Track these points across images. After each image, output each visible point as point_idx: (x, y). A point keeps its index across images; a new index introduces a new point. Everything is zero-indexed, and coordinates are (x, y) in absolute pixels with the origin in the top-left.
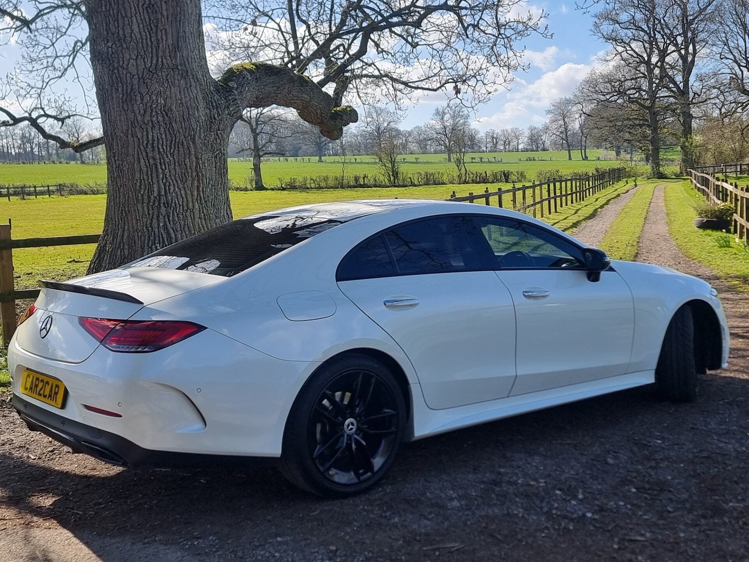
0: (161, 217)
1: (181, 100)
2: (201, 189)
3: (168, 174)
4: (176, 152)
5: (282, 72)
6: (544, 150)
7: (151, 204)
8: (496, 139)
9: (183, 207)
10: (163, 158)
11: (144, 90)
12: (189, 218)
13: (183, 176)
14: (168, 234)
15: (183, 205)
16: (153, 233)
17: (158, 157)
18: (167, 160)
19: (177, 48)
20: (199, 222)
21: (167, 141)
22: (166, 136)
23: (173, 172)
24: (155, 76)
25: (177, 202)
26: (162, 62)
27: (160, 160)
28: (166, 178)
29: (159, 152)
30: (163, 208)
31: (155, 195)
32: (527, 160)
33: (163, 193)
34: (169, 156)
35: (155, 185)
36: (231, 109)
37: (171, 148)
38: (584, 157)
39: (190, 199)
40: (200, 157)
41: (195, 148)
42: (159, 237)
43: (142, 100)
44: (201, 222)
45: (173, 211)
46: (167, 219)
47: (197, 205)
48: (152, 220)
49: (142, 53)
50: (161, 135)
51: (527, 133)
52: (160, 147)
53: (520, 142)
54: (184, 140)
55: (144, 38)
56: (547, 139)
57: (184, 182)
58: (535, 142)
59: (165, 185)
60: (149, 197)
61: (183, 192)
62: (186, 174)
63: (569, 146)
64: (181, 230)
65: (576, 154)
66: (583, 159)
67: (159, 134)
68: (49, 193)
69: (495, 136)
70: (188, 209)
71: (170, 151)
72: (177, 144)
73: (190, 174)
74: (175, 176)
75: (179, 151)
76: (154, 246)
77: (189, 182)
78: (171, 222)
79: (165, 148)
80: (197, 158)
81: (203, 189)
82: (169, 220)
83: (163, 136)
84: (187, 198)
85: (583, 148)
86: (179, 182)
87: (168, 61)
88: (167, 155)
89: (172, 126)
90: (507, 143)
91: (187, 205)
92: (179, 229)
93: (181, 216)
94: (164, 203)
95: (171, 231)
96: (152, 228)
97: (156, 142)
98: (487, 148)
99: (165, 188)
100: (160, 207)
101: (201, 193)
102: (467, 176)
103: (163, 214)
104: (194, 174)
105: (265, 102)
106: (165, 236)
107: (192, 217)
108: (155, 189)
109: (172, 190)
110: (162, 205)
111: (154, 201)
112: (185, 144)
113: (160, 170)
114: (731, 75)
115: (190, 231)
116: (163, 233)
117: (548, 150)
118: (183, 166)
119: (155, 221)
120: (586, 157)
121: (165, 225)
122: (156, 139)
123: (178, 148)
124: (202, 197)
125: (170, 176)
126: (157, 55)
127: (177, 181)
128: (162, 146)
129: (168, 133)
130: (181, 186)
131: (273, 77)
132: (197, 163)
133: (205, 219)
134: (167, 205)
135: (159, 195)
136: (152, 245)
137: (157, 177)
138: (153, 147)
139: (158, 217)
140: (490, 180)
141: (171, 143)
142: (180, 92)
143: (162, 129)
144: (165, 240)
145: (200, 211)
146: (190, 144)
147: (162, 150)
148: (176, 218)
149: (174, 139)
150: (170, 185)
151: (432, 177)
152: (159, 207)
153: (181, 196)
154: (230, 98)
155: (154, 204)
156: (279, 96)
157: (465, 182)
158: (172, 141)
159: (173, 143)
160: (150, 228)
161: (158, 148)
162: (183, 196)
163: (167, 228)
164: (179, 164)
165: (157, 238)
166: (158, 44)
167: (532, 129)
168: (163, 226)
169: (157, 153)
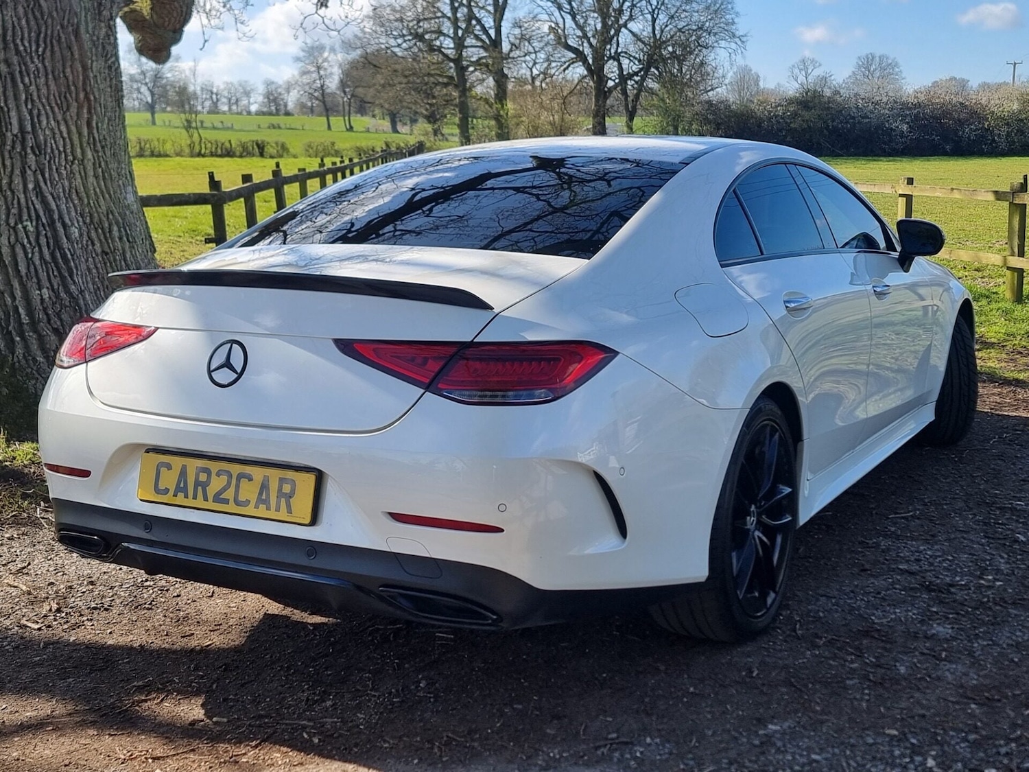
0: (29, 172)
2: (94, 125)
3: (35, 94)
4: (48, 53)
6: (288, 114)
7: (8, 148)
8: (217, 95)
9: (66, 156)
10: (25, 64)
12: (78, 176)
13: (63, 99)
14: (44, 202)
15: (65, 152)
16: (15, 202)
17: (15, 60)
18: (32, 67)
20: (95, 183)
21: (29, 33)
22: (28, 22)
23: (44, 91)
25: (54, 145)
27: (20, 67)
28: (32, 101)
29: (18, 52)
30: (31, 157)
31: (15, 131)
32: (269, 127)
33: (29, 128)
34: (36, 60)
35: (13, 114)
37: (38, 46)
38: (348, 127)
39: (76, 142)
40: (89, 66)
41: (81, 48)
42: (28, 208)
44: (98, 183)
45: (49, 162)
46: (40, 177)
47: (89, 154)
48: (11, 177)
50: (19, 19)
51: (261, 89)
52: (18, 41)
53: (252, 100)
54: (61, 31)
56: (292, 99)
57: (64, 109)
58: (275, 104)
59: (31, 113)
61: (63, 128)
62: (68, 95)
63: (327, 110)
64: (66, 198)
65: (338, 122)
66: (347, 130)
67: (14, 19)
69: (215, 90)
70: (74, 159)
71: (37, 51)
72: (48, 39)
74: (48, 99)
75: (52, 51)
76: (20, 226)
77: (73, 110)
78: (48, 182)
79: (27, 45)
80: (85, 68)
81: (97, 124)
82: (43, 176)
83: (24, 22)
84: (71, 140)
85: (346, 114)
86: (56, 109)
88: (31, 58)
89: (40, 5)
90: (234, 101)
91: (73, 152)
92: (62, 194)
93: (64, 172)
94: (32, 147)
95: (50, 198)
96: (13, 192)
97: (10, 33)
98: (203, 108)
99: (32, 119)
100: (26, 154)
101: (95, 131)
102: (203, 146)
103: (33, 168)
104: (82, 95)
106: (38, 206)
107: (83, 174)
108: (15, 122)
109: (44, 123)
110: (29, 151)
111: (14, 142)
112: (63, 40)
113: (21, 86)
114: (549, 24)
115: (80, 199)
116: (35, 202)
117: (293, 115)
118: (62, 80)
119: (17, 180)
120: (351, 128)
121: (37, 185)
122: (10, 26)
123: (52, 46)
124: (97, 139)
125: (39, 97)
127: (52, 108)
128: (22, 40)
129: (30, 16)
130: (60, 117)
132: (86, 77)
133: (104, 178)
134: (38, 149)
135: (22, 132)
136: (16, 224)
137: (16, 98)
139: (23, 173)
140: (238, 154)
141: (38, 35)
144: (41, 213)
145: (94, 164)
146: (70, 40)
147: (21, 48)
148: (56, 175)
149: (43, 29)
150: (39, 115)
151: (148, 146)
152: (24, 157)
153: (62, 137)
155: (13, 147)
157: (200, 155)
158: (40, 33)
159: (42, 35)
160: (9, 193)
161: (16, 45)
162: (65, 135)
163: (41, 193)
164: (54, 76)
165: (25, 210)
167: (269, 83)
168: (34, 189)
169: (14, 52)
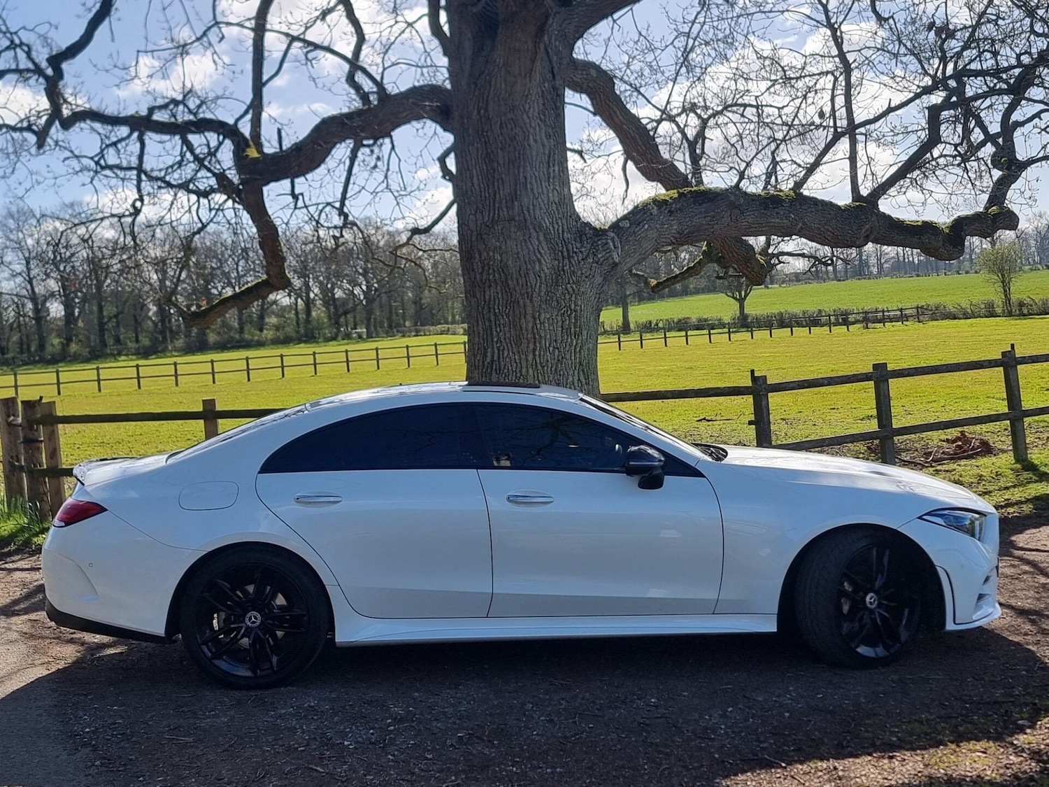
1: (518, 254)
2: (537, 353)
3: (503, 337)
4: (512, 312)
5: (720, 198)
7: (484, 370)
9: (516, 374)
10: (498, 320)
11: (482, 247)
13: (518, 338)
15: (516, 372)
17: (493, 318)
18: (502, 321)
19: (514, 197)
21: (503, 301)
22: (502, 295)
23: (508, 335)
24: (492, 230)
25: (510, 368)
26: (499, 214)
27: (496, 322)
28: (501, 341)
29: (495, 313)
31: (489, 360)
33: (497, 358)
34: (505, 317)
35: (489, 350)
36: (599, 256)
37: (506, 308)
39: (524, 365)
40: (538, 316)
43: (480, 257)
47: (531, 371)
49: (481, 207)
50: (498, 293)
52: (496, 307)
54: (520, 298)
55: (482, 190)
57: (519, 344)
59: (499, 350)
60: (483, 362)
61: (517, 357)
62: (521, 336)
67: (495, 293)
68: (903, 318)
70: (521, 376)
71: (506, 311)
72: (512, 303)
73: (525, 337)
74: (510, 340)
75: (514, 310)
77: (524, 346)
79: (501, 308)
80: (534, 317)
81: (540, 352)
83: (500, 295)
84: (521, 364)
86: (514, 346)
87: (504, 213)
88: (502, 316)
89: (509, 284)
91: (521, 371)
97: (492, 303)
99: (499, 353)
101: (537, 357)
104: (530, 336)
105: (696, 236)
108: (489, 354)
109: (506, 355)
111: (488, 367)
113: (495, 333)
118: (518, 328)
122: (493, 299)
123: (514, 307)
124: (538, 361)
125: (505, 339)
126: (494, 206)
127: (511, 345)
128: (498, 306)
129: (504, 291)
130: (515, 350)
131: (704, 205)
132: (534, 325)
134: (499, 371)
135: (492, 360)
137: (492, 340)
138: (489, 308)
141: (507, 302)
142: (516, 245)
143: (499, 288)
145: (534, 378)
146: (526, 303)
147: (497, 311)
149: (510, 298)
150: (504, 349)
152: (491, 374)
153: (515, 362)
154: (599, 243)
155: (487, 369)
156: (716, 227)
158: (508, 300)
159: (509, 302)
161: (494, 309)
162: (517, 361)
164: (514, 325)
166: (495, 195)
169: (493, 314)
